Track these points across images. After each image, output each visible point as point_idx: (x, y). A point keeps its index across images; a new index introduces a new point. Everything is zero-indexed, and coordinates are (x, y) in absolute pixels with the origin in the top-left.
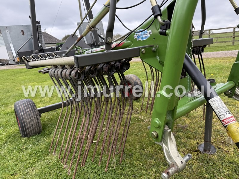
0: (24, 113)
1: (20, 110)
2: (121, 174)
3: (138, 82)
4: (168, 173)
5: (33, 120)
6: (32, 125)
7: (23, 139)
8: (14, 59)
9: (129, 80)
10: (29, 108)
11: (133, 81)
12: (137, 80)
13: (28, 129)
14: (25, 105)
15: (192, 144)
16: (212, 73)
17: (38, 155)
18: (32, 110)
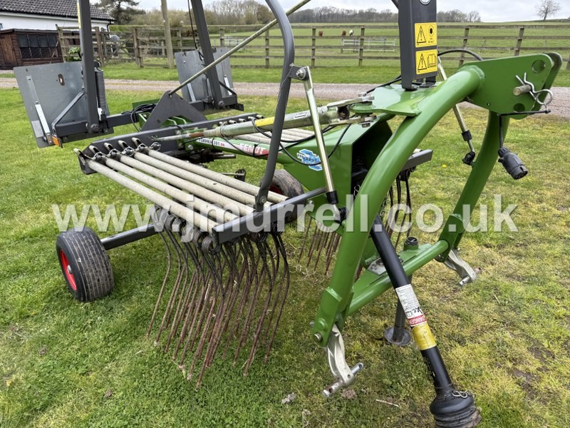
0: (82, 260)
1: (75, 253)
2: (264, 376)
3: (296, 189)
4: (330, 390)
5: (100, 271)
6: (99, 280)
7: (82, 307)
8: (45, 138)
9: (280, 184)
10: (92, 249)
11: (286, 188)
12: (295, 186)
13: (91, 287)
14: (83, 243)
15: (376, 327)
16: (444, 162)
17: (120, 338)
18: (97, 253)
